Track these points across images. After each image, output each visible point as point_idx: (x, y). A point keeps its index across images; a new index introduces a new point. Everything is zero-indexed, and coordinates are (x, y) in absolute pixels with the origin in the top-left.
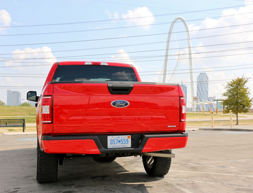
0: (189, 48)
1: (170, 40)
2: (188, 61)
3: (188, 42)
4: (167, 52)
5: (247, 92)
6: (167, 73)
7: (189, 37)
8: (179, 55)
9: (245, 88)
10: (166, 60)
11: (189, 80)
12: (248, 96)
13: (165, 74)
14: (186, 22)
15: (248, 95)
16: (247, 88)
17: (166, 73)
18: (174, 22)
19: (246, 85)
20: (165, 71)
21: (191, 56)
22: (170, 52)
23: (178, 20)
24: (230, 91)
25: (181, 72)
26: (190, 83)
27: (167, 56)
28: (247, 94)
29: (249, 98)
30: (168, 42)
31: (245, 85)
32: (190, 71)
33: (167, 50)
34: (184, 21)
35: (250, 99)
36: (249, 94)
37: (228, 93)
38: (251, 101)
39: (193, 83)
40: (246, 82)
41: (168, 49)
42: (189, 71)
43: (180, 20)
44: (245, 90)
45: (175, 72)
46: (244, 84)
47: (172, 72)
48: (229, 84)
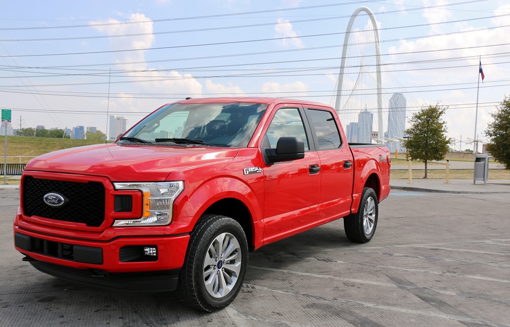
0: (378, 55)
1: (349, 43)
2: (375, 75)
3: (376, 46)
4: (343, 63)
5: (443, 129)
6: (343, 93)
7: (378, 39)
8: (361, 66)
9: (440, 122)
10: (341, 74)
11: (376, 106)
12: (443, 135)
13: (339, 96)
14: (374, 15)
15: (444, 133)
16: (444, 122)
17: (341, 93)
18: (354, 16)
19: (442, 119)
20: (339, 90)
21: (379, 69)
22: (347, 62)
23: (362, 13)
24: (416, 126)
25: (364, 92)
26: (377, 110)
27: (342, 67)
28: (443, 131)
29: (445, 138)
30: (345, 45)
31: (441, 117)
32: (379, 91)
33: (343, 58)
34: (370, 14)
35: (447, 139)
36: (446, 132)
37: (413, 130)
38: (448, 142)
39: (381, 110)
40: (441, 113)
41: (345, 58)
42: (376, 91)
43: (365, 13)
44: (440, 126)
45: (355, 92)
46: (439, 116)
47: (350, 93)
48: (416, 117)
